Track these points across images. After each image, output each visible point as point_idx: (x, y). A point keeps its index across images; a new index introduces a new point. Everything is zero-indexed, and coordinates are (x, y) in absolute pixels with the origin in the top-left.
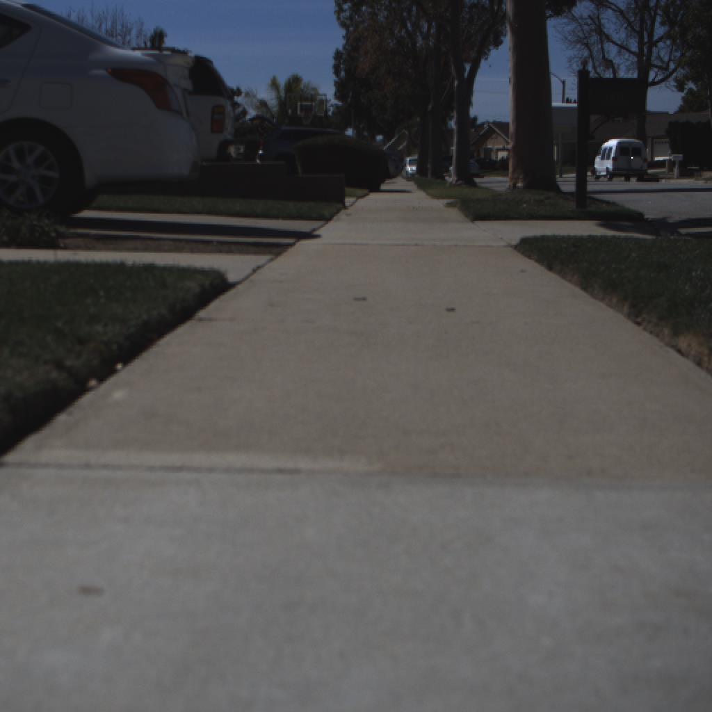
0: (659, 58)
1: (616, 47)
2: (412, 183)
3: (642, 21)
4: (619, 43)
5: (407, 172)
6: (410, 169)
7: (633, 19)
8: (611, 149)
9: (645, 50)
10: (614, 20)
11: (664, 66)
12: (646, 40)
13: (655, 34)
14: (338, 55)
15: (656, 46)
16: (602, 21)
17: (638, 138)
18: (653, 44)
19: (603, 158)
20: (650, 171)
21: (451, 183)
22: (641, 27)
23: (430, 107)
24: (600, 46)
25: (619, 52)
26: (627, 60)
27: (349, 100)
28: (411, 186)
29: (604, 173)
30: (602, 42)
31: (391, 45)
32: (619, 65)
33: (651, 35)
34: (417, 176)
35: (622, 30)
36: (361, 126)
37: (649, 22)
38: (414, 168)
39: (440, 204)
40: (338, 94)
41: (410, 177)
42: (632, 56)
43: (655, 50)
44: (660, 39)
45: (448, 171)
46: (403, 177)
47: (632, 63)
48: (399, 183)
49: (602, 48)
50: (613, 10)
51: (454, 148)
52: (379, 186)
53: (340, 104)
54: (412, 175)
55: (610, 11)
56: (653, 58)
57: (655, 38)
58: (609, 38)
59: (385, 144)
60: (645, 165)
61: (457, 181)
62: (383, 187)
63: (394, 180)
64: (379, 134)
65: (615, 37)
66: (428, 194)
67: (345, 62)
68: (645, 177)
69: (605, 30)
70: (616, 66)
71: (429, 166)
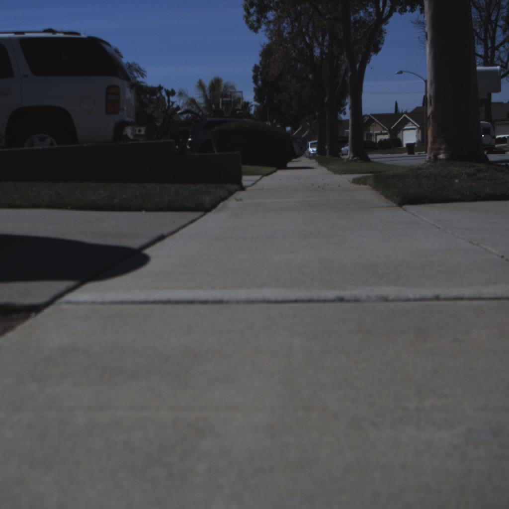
0: (499, 58)
2: (314, 161)
5: (310, 153)
6: (312, 150)
9: (489, 54)
12: (490, 46)
13: (496, 41)
14: (256, 69)
15: (498, 50)
18: (495, 48)
20: (497, 146)
22: (485, 36)
27: (265, 101)
31: (294, 54)
33: (493, 42)
37: (492, 33)
40: (257, 98)
43: (497, 53)
46: (307, 157)
48: (303, 161)
51: (349, 131)
53: (258, 104)
54: (314, 154)
57: (497, 44)
59: (292, 133)
61: (353, 157)
62: (289, 165)
63: (299, 159)
64: (288, 126)
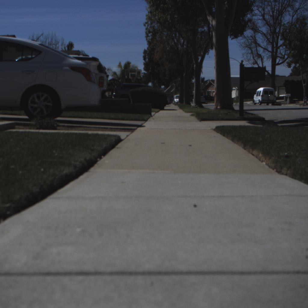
0: (281, 53)
1: (262, 49)
2: (177, 106)
3: (273, 38)
4: (264, 47)
6: (176, 100)
7: (269, 37)
8: (260, 92)
9: (275, 50)
10: (261, 37)
11: (283, 57)
12: (275, 46)
13: (279, 44)
14: (145, 52)
15: (279, 49)
16: (257, 38)
17: (272, 87)
18: (278, 48)
19: (257, 96)
20: (277, 101)
21: (193, 106)
22: (273, 40)
23: (184, 74)
24: (255, 48)
25: (264, 51)
26: (267, 54)
27: (150, 71)
28: (176, 107)
29: (258, 102)
30: (256, 47)
31: (168, 48)
32: (264, 56)
33: (277, 44)
34: (179, 103)
35: (265, 42)
36: (155, 82)
37: (276, 39)
38: (178, 100)
39: (189, 114)
40: (145, 68)
41: (176, 104)
42: (269, 53)
44: (281, 46)
45: (192, 101)
46: (173, 104)
47: (269, 56)
48: (172, 106)
49: (257, 50)
50: (261, 33)
51: (194, 92)
52: (164, 108)
53: (146, 72)
54: (177, 103)
55: (260, 34)
56: (278, 54)
57: (279, 45)
58: (259, 45)
59: (165, 90)
60: (275, 99)
61: (195, 105)
63: (169, 105)
64: (163, 85)
65: (262, 45)
66: (183, 111)
67: (148, 55)
68: (275, 103)
69: (258, 42)
70: (262, 57)
71: (184, 99)
